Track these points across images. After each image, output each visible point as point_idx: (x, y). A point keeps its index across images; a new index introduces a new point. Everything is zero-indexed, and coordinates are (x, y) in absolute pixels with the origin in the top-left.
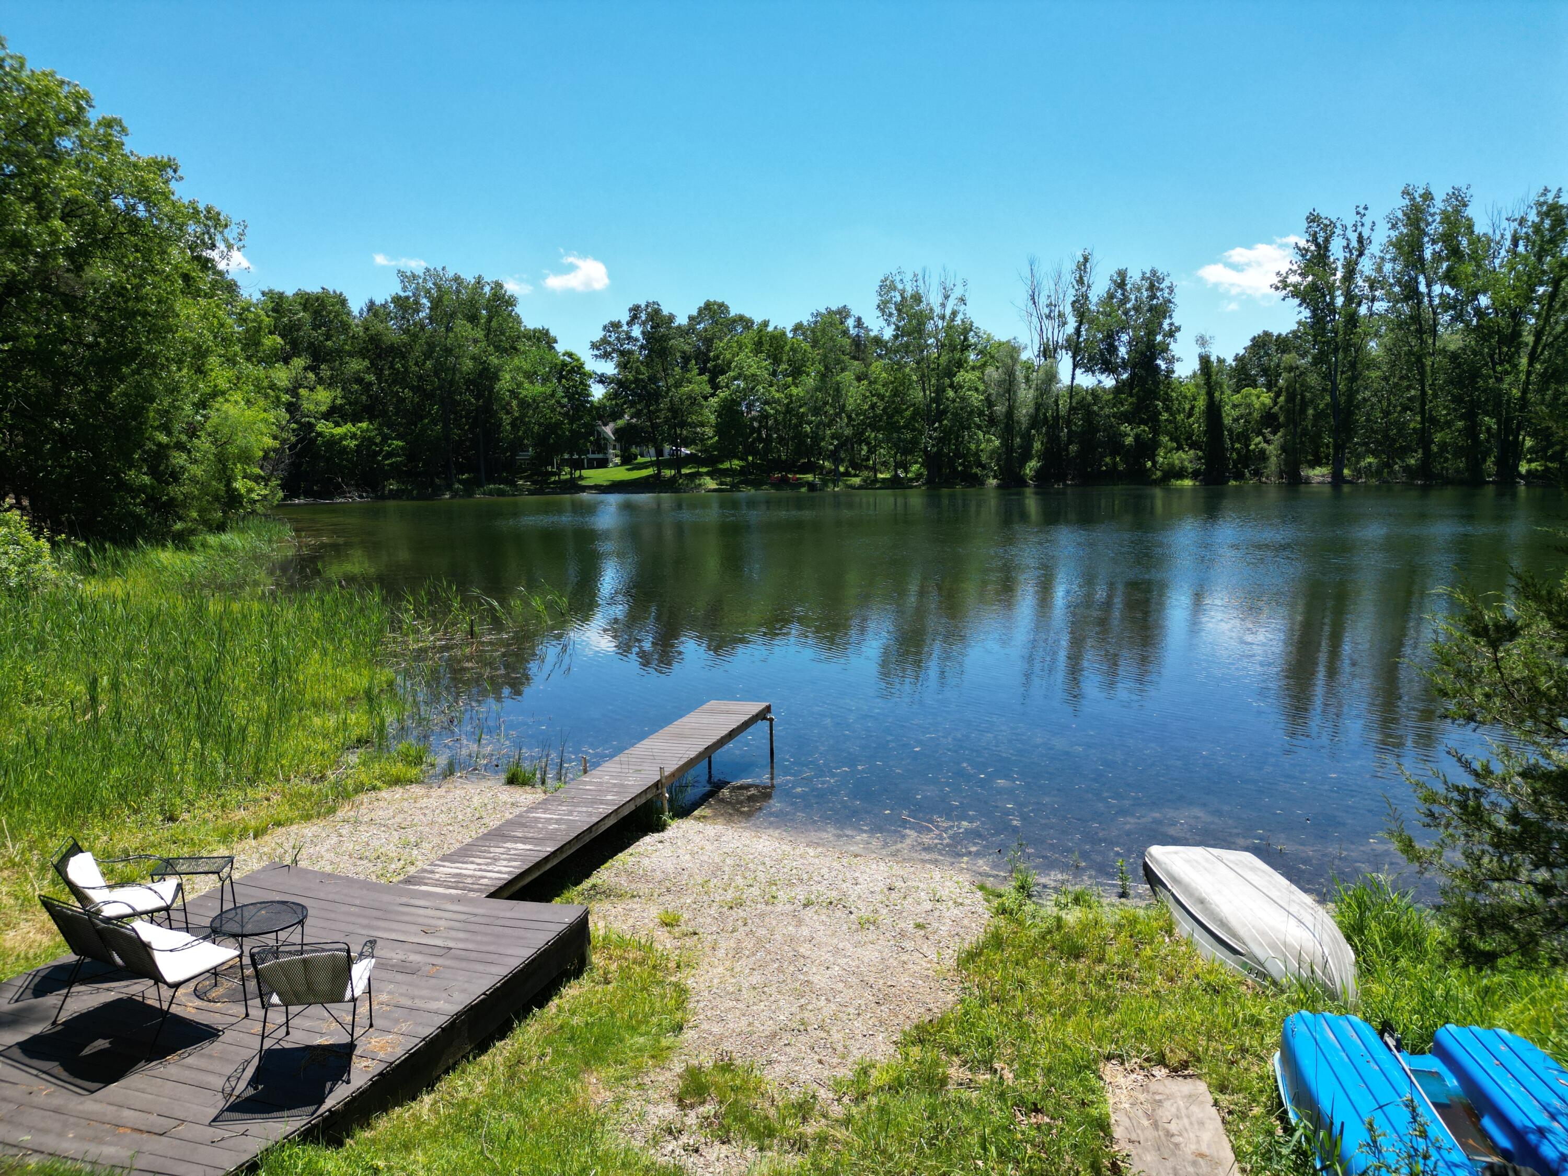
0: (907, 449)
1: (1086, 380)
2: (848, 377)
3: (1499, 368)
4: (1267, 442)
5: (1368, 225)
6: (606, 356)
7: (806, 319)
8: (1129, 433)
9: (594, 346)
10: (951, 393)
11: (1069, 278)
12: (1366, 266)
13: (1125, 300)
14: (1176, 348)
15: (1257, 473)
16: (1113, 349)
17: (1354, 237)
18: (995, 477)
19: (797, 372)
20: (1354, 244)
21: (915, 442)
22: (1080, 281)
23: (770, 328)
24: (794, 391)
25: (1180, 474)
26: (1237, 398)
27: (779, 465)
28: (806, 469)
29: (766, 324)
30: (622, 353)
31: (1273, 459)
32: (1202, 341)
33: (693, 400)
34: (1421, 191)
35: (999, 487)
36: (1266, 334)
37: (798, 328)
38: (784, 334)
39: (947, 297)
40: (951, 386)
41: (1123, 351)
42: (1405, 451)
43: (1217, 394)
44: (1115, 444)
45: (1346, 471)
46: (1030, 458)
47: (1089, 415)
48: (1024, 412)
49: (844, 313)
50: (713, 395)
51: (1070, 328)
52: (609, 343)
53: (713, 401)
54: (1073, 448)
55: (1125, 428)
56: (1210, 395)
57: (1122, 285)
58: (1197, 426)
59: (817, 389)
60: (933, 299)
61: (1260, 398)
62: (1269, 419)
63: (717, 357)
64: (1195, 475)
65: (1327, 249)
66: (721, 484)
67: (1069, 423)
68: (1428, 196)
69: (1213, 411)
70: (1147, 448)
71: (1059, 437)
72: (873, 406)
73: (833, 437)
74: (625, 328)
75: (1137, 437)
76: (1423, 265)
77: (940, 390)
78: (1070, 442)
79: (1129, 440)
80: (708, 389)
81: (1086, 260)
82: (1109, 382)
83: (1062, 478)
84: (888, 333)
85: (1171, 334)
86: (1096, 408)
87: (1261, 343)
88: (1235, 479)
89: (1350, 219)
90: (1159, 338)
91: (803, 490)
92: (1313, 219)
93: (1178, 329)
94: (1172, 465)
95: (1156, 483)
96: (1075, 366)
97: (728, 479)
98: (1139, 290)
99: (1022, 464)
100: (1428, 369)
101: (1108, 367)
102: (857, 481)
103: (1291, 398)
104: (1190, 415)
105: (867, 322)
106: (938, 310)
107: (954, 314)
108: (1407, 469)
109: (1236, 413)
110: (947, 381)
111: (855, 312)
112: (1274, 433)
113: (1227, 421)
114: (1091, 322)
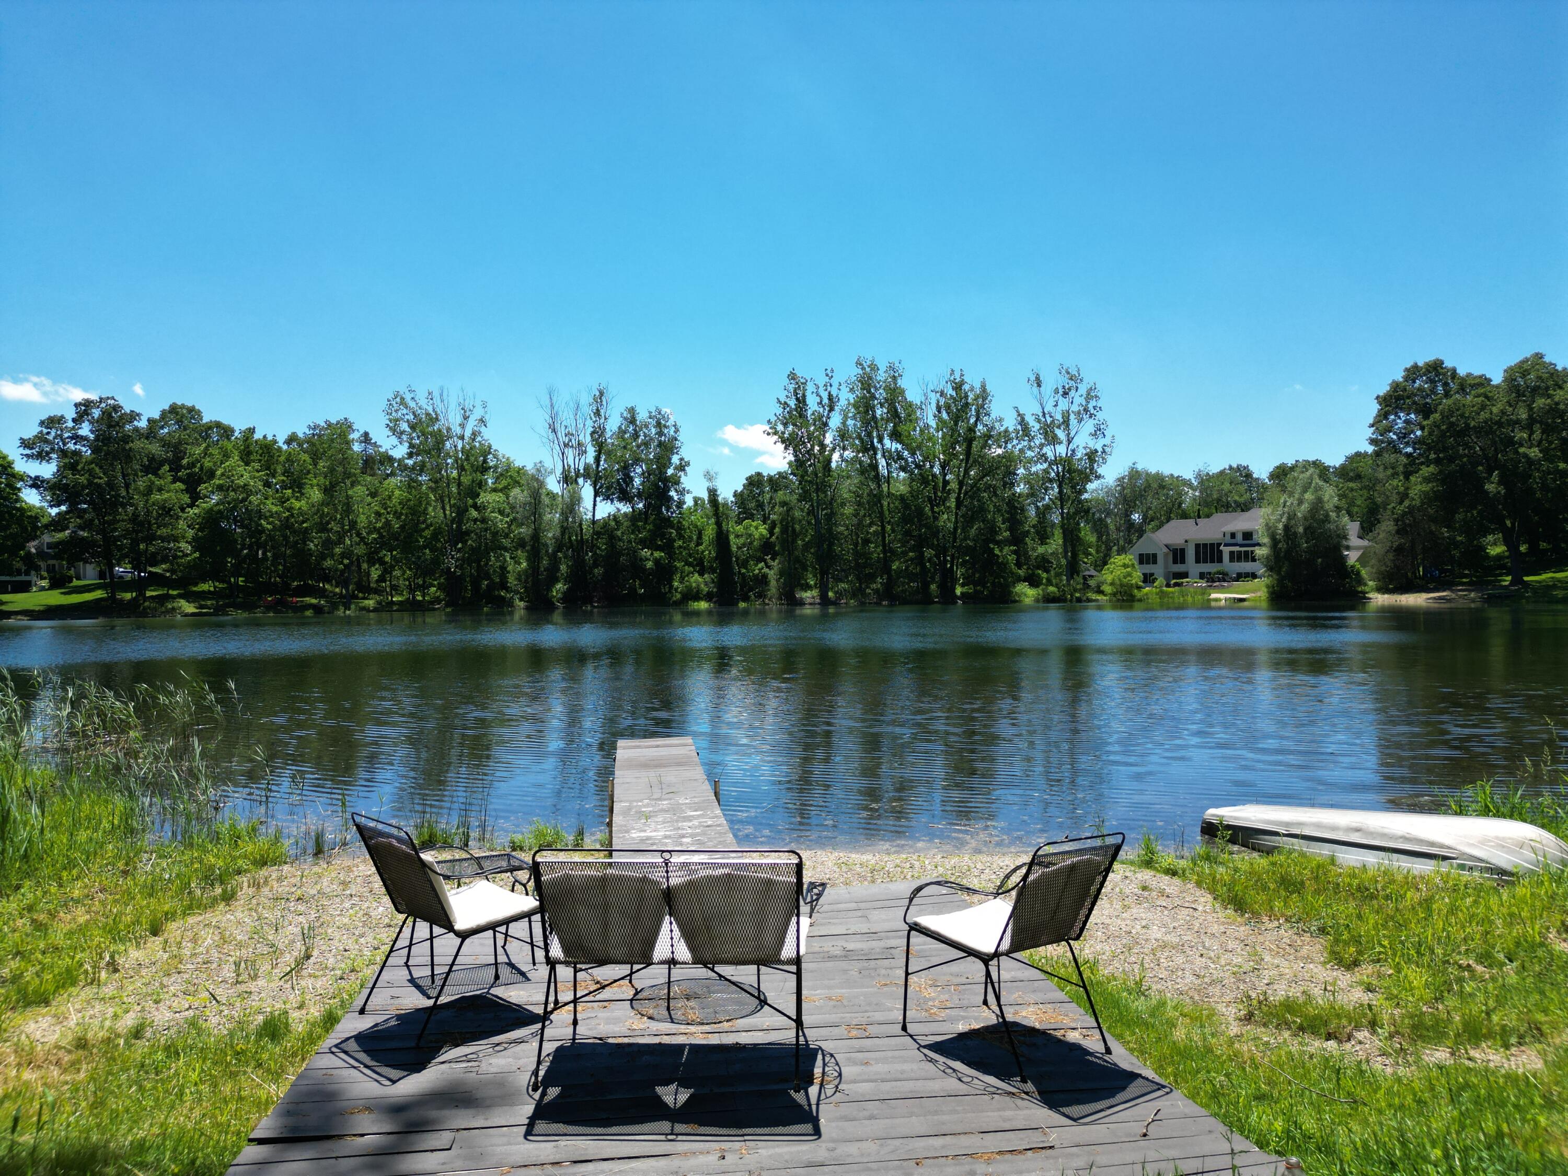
0: (426, 571)
1: (605, 509)
2: (359, 491)
3: (936, 509)
4: (768, 567)
5: (835, 385)
6: (42, 456)
7: (302, 431)
8: (649, 556)
9: (25, 444)
10: (474, 513)
11: (588, 410)
12: (835, 421)
13: (636, 436)
14: (686, 481)
15: (761, 596)
16: (628, 479)
17: (825, 396)
18: (521, 599)
19: (297, 484)
20: (826, 401)
21: (436, 562)
22: (597, 413)
23: (258, 436)
24: (297, 505)
25: (696, 596)
26: (739, 529)
27: (269, 588)
28: (306, 591)
29: (252, 431)
30: (64, 453)
31: (773, 583)
32: (709, 476)
33: (166, 511)
34: (869, 363)
35: (527, 608)
36: (759, 474)
37: (292, 439)
38: (275, 442)
39: (466, 418)
40: (475, 506)
41: (637, 481)
42: (871, 578)
43: (724, 525)
44: (636, 566)
45: (830, 594)
46: (557, 580)
47: (612, 538)
48: (550, 535)
49: (344, 427)
50: (191, 506)
51: (590, 457)
52: (47, 441)
53: (192, 512)
54: (598, 571)
55: (646, 553)
56: (718, 524)
57: (632, 421)
58: (707, 550)
59: (323, 503)
60: (452, 419)
61: (759, 530)
62: (767, 547)
63: (192, 465)
64: (709, 597)
65: (804, 401)
66: (201, 607)
67: (593, 547)
68: (874, 367)
69: (722, 539)
70: (664, 572)
71: (584, 560)
72: (388, 523)
73: (343, 555)
74: (70, 424)
75: (657, 562)
76: (876, 423)
77: (461, 512)
78: (595, 565)
79: (650, 564)
80: (186, 499)
81: (602, 394)
82: (625, 508)
83: (588, 600)
84: (400, 451)
85: (682, 467)
86: (619, 533)
87: (755, 482)
88: (744, 601)
89: (822, 380)
90: (670, 472)
91: (309, 613)
92: (792, 376)
93: (688, 464)
94: (689, 588)
95: (677, 604)
96: (596, 496)
97: (209, 603)
98: (646, 426)
99: (549, 587)
100: (885, 508)
101: (625, 497)
102: (370, 603)
103: (784, 530)
104: (699, 544)
105: (374, 437)
106: (457, 430)
107: (474, 434)
108: (876, 591)
109: (741, 541)
110: (470, 502)
111: (360, 426)
112: (773, 559)
113: (734, 548)
114: (609, 454)
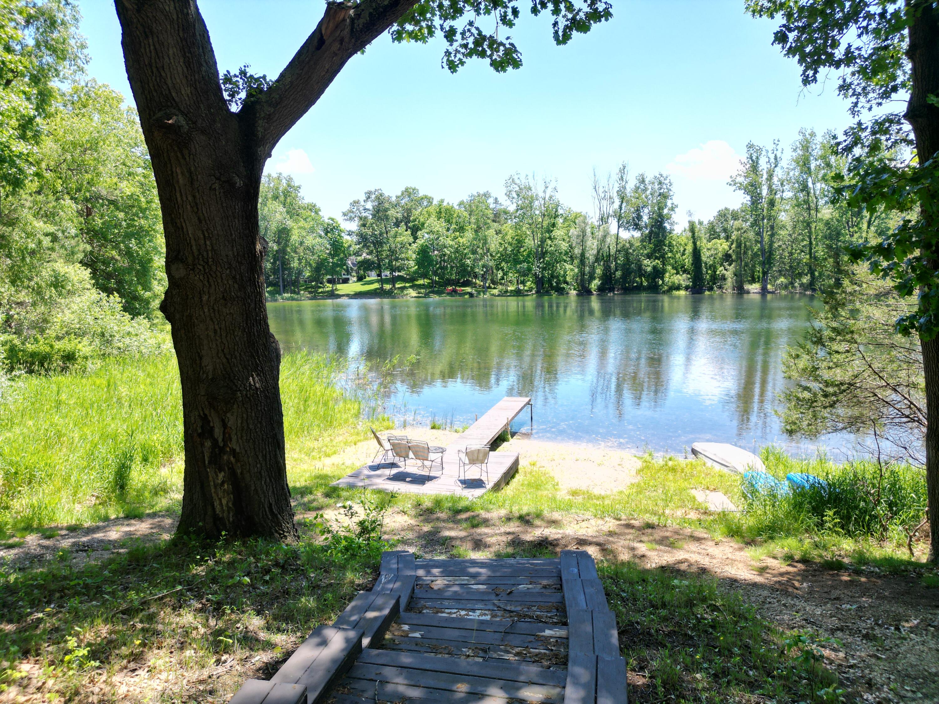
0: (525, 273)
1: (625, 235)
2: (491, 232)
3: (851, 230)
4: (726, 270)
5: (780, 150)
6: (351, 219)
7: (466, 198)
8: (648, 265)
9: (344, 214)
10: (549, 242)
11: (615, 177)
12: (779, 173)
13: (645, 190)
14: (675, 217)
15: (720, 287)
16: (639, 217)
17: (772, 157)
18: (575, 289)
19: (461, 229)
20: (772, 160)
21: (529, 270)
22: (622, 179)
23: (445, 204)
24: (461, 240)
25: (678, 288)
26: (709, 245)
27: (450, 282)
28: (467, 284)
29: (442, 201)
30: (361, 218)
31: (729, 280)
32: (690, 214)
33: (403, 245)
34: (809, 131)
35: (577, 295)
36: (726, 209)
37: (461, 204)
38: (453, 207)
39: (547, 187)
40: (550, 238)
41: (645, 219)
42: (800, 275)
43: (698, 243)
44: (640, 271)
45: (769, 287)
46: (594, 278)
47: (627, 254)
48: (591, 255)
49: (487, 195)
50: (414, 242)
51: (616, 205)
52: (353, 212)
53: (414, 246)
54: (619, 274)
55: (646, 262)
56: (695, 243)
57: (643, 181)
58: (688, 261)
59: (475, 239)
60: (538, 190)
61: (722, 245)
62: (727, 257)
63: (414, 220)
64: (687, 288)
65: (757, 163)
66: (419, 293)
67: (616, 259)
68: (813, 134)
69: (696, 253)
70: (658, 273)
71: (610, 267)
72: (505, 249)
73: (483, 266)
74: (362, 203)
75: (654, 268)
76: (810, 173)
77: (543, 241)
78: (617, 270)
79: (649, 269)
80: (411, 239)
81: (624, 167)
82: (637, 234)
83: (612, 290)
84: (512, 208)
85: (672, 209)
86: (631, 251)
87: (723, 215)
88: (709, 290)
89: (770, 147)
90: (666, 211)
91: (467, 296)
92: (750, 146)
93: (677, 206)
94: (673, 283)
95: (664, 292)
96: (619, 227)
97: (422, 291)
98: (653, 183)
99: (590, 282)
100: (813, 230)
101: (637, 227)
102: (496, 292)
103: (739, 246)
104: (683, 254)
105: (500, 200)
106: (541, 194)
107: (551, 197)
108: (802, 285)
109: (708, 254)
110: (547, 235)
111: (494, 195)
112: (730, 265)
113: (704, 259)
114: (627, 202)
